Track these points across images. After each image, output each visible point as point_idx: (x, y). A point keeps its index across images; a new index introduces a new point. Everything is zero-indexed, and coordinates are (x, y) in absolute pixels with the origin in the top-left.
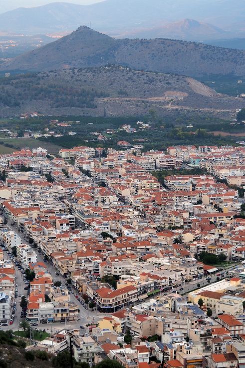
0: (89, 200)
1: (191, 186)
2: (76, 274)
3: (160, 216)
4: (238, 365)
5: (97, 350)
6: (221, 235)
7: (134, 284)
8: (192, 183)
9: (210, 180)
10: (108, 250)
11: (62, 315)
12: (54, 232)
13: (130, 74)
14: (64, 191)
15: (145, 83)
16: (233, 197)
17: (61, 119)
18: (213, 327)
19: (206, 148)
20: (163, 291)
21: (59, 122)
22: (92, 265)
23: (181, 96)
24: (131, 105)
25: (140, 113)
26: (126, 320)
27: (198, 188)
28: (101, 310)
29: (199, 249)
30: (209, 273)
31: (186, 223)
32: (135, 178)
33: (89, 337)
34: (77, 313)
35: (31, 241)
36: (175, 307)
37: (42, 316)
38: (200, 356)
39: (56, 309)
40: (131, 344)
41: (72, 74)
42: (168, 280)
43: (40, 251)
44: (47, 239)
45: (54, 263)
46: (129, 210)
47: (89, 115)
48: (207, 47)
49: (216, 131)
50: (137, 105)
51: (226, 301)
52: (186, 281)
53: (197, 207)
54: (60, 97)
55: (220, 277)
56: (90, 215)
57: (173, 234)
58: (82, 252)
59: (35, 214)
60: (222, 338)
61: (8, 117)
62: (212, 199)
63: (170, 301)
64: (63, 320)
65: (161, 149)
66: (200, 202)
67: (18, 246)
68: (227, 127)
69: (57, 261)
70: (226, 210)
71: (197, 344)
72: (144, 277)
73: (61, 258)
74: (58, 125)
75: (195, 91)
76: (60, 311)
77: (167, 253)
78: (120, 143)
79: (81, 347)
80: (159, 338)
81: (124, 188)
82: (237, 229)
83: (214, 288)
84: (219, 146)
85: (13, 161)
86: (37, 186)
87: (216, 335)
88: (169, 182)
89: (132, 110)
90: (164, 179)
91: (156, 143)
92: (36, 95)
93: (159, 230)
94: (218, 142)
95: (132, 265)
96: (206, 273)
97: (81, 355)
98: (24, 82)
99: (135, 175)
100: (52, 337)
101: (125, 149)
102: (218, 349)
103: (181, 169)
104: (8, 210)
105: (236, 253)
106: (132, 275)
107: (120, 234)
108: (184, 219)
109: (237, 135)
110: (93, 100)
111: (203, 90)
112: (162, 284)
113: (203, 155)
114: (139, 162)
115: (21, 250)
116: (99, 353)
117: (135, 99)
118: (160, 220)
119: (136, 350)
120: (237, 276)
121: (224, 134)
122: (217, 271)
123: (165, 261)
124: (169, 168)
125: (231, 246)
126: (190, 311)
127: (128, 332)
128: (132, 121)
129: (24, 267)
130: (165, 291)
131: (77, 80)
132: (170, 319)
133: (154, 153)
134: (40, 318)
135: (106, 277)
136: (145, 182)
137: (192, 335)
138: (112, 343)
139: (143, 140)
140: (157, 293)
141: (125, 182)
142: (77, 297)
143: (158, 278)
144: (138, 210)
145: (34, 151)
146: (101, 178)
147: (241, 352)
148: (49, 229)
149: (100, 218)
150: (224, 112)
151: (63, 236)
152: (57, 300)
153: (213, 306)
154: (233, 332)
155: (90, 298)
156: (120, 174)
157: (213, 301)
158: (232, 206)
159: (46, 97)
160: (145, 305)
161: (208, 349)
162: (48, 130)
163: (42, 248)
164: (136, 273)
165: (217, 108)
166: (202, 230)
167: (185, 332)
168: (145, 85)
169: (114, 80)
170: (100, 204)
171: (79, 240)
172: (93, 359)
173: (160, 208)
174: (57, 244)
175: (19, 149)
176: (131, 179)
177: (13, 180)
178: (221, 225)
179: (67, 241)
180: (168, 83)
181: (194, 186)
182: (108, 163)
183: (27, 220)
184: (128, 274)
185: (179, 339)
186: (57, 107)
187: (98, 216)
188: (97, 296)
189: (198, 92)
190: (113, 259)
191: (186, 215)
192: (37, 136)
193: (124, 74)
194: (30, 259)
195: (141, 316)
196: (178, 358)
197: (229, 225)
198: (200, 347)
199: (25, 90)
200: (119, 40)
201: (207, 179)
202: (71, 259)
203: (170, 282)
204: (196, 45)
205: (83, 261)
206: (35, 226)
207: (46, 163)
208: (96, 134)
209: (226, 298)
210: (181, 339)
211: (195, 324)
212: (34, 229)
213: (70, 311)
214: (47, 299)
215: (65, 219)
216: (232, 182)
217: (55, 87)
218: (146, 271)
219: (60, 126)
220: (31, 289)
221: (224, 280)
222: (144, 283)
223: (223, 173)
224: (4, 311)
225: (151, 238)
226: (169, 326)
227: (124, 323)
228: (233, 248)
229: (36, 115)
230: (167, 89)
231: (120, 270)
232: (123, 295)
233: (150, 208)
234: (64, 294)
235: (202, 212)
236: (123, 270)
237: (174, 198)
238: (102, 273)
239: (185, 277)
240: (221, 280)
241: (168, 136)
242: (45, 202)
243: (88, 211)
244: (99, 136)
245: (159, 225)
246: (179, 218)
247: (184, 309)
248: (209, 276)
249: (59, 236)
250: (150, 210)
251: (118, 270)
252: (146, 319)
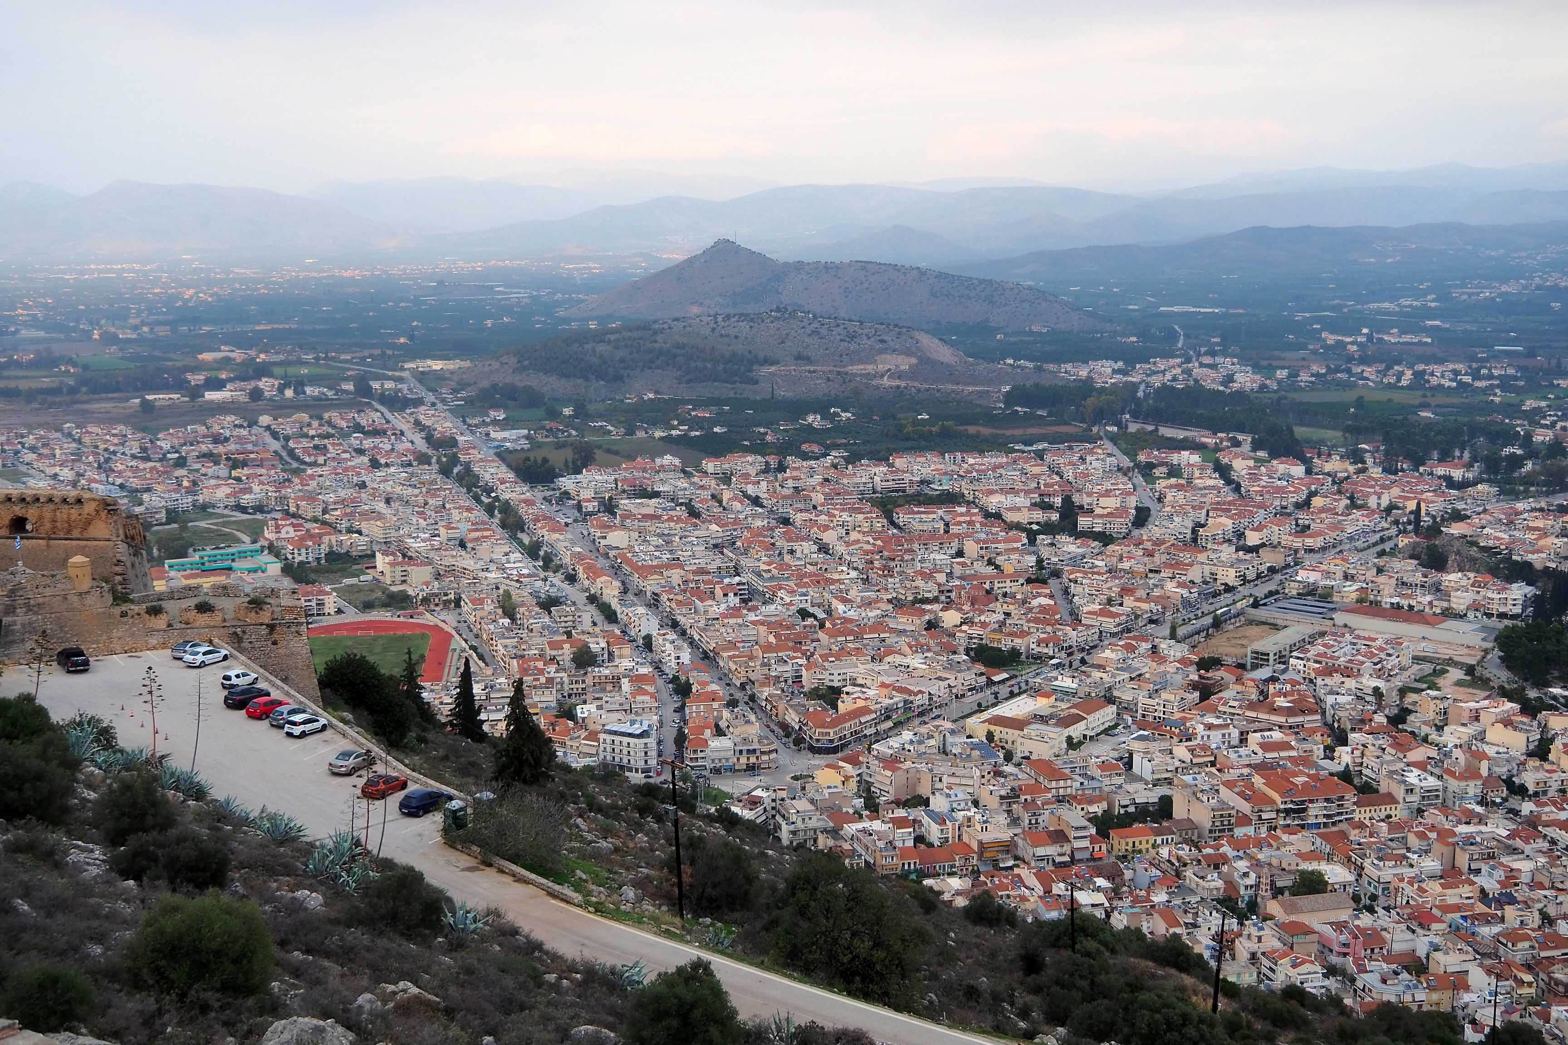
0: (768, 550)
1: (941, 525)
2: (763, 684)
3: (897, 580)
4: (1072, 852)
5: (821, 824)
6: (1008, 615)
7: (869, 703)
8: (942, 518)
9: (975, 514)
10: (813, 641)
11: (748, 759)
12: (715, 608)
13: (815, 325)
14: (721, 535)
15: (841, 340)
16: (1019, 545)
17: (698, 404)
18: (1020, 783)
19: (959, 455)
20: (918, 716)
21: (693, 410)
22: (788, 668)
23: (905, 363)
24: (818, 379)
25: (833, 393)
26: (864, 769)
27: (954, 529)
28: (815, 750)
29: (971, 638)
30: (994, 683)
31: (943, 592)
32: (843, 510)
33: (804, 800)
34: (773, 756)
35: (675, 625)
36: (944, 745)
37: (713, 761)
38: (1005, 835)
39: (738, 748)
40: (877, 812)
41: (712, 325)
42: (926, 696)
43: (692, 643)
44: (703, 622)
45: (721, 664)
46: (840, 568)
47: (744, 396)
48: (940, 276)
49: (971, 424)
50: (828, 379)
51: (1033, 733)
52: (957, 697)
53: (958, 563)
54: (693, 365)
55: (1016, 691)
56: (772, 578)
57: (924, 612)
58: (770, 644)
59: (676, 576)
60: (1039, 803)
61: (603, 401)
62: (981, 548)
63: (936, 735)
64: (751, 769)
65: (881, 458)
66: (960, 554)
67: (654, 633)
68: (989, 418)
69: (725, 660)
70: (1008, 569)
71: (998, 814)
72: (885, 691)
73: (734, 656)
74: (693, 413)
75: (929, 354)
76: (744, 753)
77: (918, 648)
78: (804, 447)
79: (794, 818)
80: (926, 802)
81: (826, 528)
82: (1035, 603)
83: (1009, 709)
84: (981, 452)
85: (624, 480)
86: (672, 524)
87: (1029, 797)
88: (902, 517)
89: (821, 388)
90: (892, 512)
91: (868, 447)
92: (652, 361)
93: (897, 604)
94: (980, 446)
95: (860, 668)
96: (990, 683)
97: (794, 833)
98: (630, 338)
99: (841, 504)
100: (740, 801)
101: (817, 459)
102: (1033, 822)
103: (919, 494)
104: (626, 568)
105: (1039, 646)
106: (861, 686)
107: (829, 612)
108: (939, 585)
109: (1008, 433)
110: (750, 371)
111: (944, 353)
112: (917, 703)
113: (956, 468)
114: (845, 481)
115: (661, 641)
116: (825, 831)
117: (825, 368)
118: (897, 585)
119: (891, 825)
120: (1047, 689)
121: (985, 431)
122: (1007, 679)
123: (916, 661)
124: (897, 491)
125: (1029, 633)
126: (976, 753)
127: (868, 790)
128: (821, 408)
129: (667, 671)
130: (921, 714)
131: (722, 336)
132: (943, 767)
133: (868, 466)
134: (709, 765)
135: (816, 689)
136: (860, 517)
137: (985, 798)
138: (844, 810)
139: (844, 441)
140: (908, 719)
141: (827, 518)
142: (768, 726)
143: (910, 692)
144: (855, 569)
145: (658, 461)
146: (781, 510)
147: (1077, 828)
148: (705, 603)
149: (791, 584)
150: (980, 392)
151: (732, 616)
152: (737, 732)
153: (1010, 743)
154: (1054, 791)
155: (793, 728)
156: (813, 502)
157: (1011, 734)
158: (1019, 562)
159: (668, 365)
160: (895, 742)
161: (1015, 821)
162: (676, 423)
163: (696, 637)
164: (869, 683)
165: (969, 384)
166: (973, 604)
167: (971, 790)
168: (842, 344)
169: (787, 335)
170: (787, 558)
171: (762, 623)
172: (815, 840)
173: (892, 564)
174: (723, 630)
175: (631, 457)
176: (836, 512)
177: (628, 515)
178: (1005, 595)
179: (740, 626)
180: (882, 341)
181: (947, 525)
182: (790, 483)
183: (664, 587)
184: (855, 685)
185: (963, 804)
186: (689, 381)
187: (788, 579)
188: (806, 725)
189: (935, 356)
190: (825, 657)
191: (941, 578)
192: (658, 434)
193: (803, 324)
194: (678, 658)
195: (891, 762)
196: (965, 838)
197: (1019, 596)
198: (1002, 819)
199: (631, 353)
200: (786, 264)
201: (968, 513)
202: (751, 658)
203: (930, 699)
204: (922, 273)
205: (773, 661)
206: (680, 598)
207: (683, 483)
208: (762, 430)
209: (1034, 729)
210: (967, 804)
211: (987, 777)
212: (679, 603)
213: (762, 753)
214: (719, 732)
215: (730, 585)
216: (1010, 517)
217: (684, 348)
218: (888, 680)
219: (696, 416)
220: (687, 711)
221: (1025, 696)
222: (887, 702)
223: (994, 502)
224: (646, 753)
225: (886, 619)
226: (940, 780)
227: (859, 775)
228: (1033, 639)
229: (651, 396)
230: (881, 352)
231: (840, 678)
232: (852, 723)
233: (877, 564)
234: (748, 722)
235: (968, 572)
236: (844, 677)
237: (916, 546)
238: (808, 680)
239: (954, 691)
240: (1019, 694)
241: (887, 435)
242: (690, 553)
243: (769, 571)
244: (766, 433)
245: (894, 595)
246: (930, 584)
247: (963, 749)
248: (995, 689)
249: (724, 616)
250: (878, 569)
251: (836, 678)
252: (900, 768)
